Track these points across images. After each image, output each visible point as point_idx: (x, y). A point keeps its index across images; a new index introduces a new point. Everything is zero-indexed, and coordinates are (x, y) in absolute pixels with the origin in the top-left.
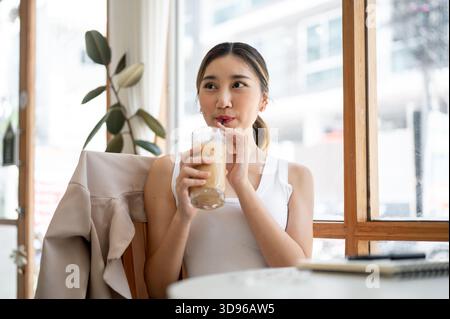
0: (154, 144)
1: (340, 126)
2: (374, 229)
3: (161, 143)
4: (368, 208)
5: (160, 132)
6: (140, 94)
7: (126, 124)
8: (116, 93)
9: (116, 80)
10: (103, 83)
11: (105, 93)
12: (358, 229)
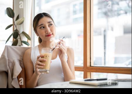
0: (27, 42)
1: (82, 34)
2: (92, 69)
3: (29, 42)
4: (90, 63)
5: (29, 38)
6: (23, 27)
7: (19, 36)
8: (16, 27)
9: (16, 22)
10: (12, 23)
11: (12, 27)
12: (87, 69)
